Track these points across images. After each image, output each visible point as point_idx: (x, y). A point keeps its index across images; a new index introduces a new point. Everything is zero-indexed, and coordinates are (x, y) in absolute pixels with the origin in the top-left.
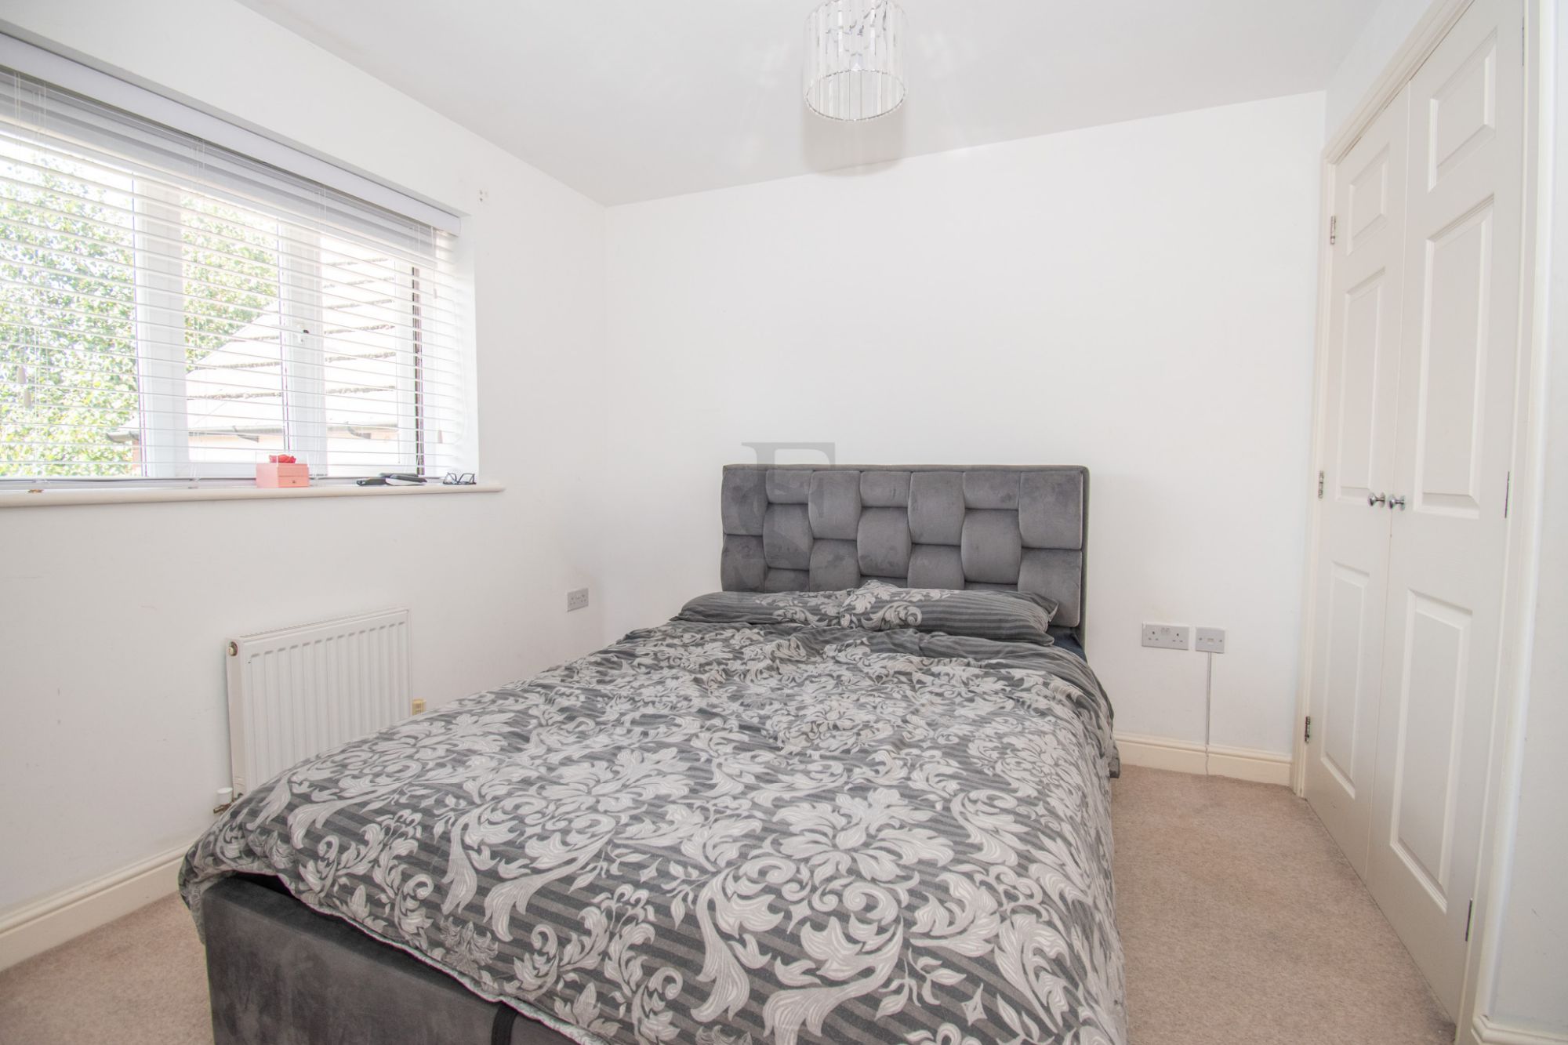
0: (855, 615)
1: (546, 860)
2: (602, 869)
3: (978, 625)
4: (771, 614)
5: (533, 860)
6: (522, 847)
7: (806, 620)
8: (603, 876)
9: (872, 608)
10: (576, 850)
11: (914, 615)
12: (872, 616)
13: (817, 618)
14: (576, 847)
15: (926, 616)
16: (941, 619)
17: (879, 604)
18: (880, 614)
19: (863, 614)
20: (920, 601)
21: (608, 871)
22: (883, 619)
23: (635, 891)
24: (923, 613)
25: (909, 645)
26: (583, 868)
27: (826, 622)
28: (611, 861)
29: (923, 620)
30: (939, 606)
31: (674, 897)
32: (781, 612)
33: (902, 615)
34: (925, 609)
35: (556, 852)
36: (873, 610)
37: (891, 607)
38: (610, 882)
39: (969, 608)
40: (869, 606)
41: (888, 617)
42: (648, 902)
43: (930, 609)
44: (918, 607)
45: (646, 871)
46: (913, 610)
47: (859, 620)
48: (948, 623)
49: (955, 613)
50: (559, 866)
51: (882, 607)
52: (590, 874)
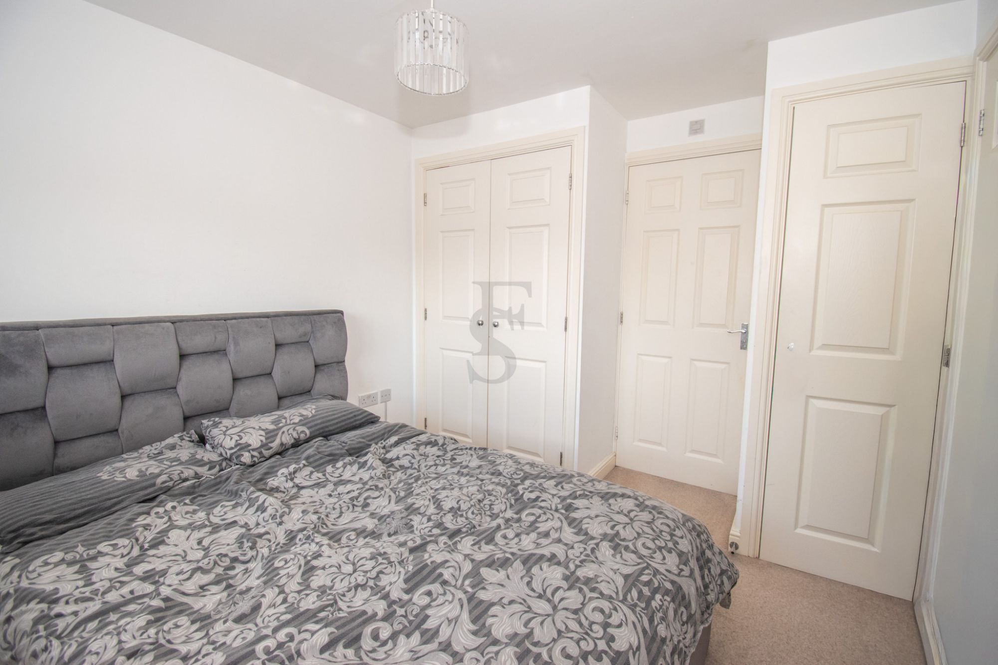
0: (253, 450)
1: (632, 639)
2: (641, 611)
3: (344, 423)
4: (154, 485)
5: (631, 647)
6: (618, 653)
7: (196, 474)
8: (645, 612)
9: (266, 439)
10: (626, 620)
11: (303, 432)
12: (271, 445)
13: (207, 467)
14: (624, 619)
15: (313, 429)
16: (322, 428)
17: (270, 435)
18: (277, 442)
19: (262, 446)
20: (301, 421)
21: (642, 609)
22: (282, 444)
23: (655, 601)
24: (308, 428)
25: (338, 452)
26: (639, 621)
27: (217, 468)
28: (635, 605)
29: (311, 433)
30: (317, 420)
31: (663, 584)
32: (164, 478)
33: (295, 435)
34: (309, 425)
35: (626, 632)
36: (269, 440)
37: (283, 432)
38: (650, 609)
39: (334, 415)
40: (263, 439)
41: (284, 440)
42: (663, 596)
43: (313, 424)
44: (303, 425)
45: (644, 591)
46: (300, 429)
47: (260, 453)
48: (327, 429)
49: (329, 421)
50: (637, 632)
51: (277, 435)
52: (643, 618)
